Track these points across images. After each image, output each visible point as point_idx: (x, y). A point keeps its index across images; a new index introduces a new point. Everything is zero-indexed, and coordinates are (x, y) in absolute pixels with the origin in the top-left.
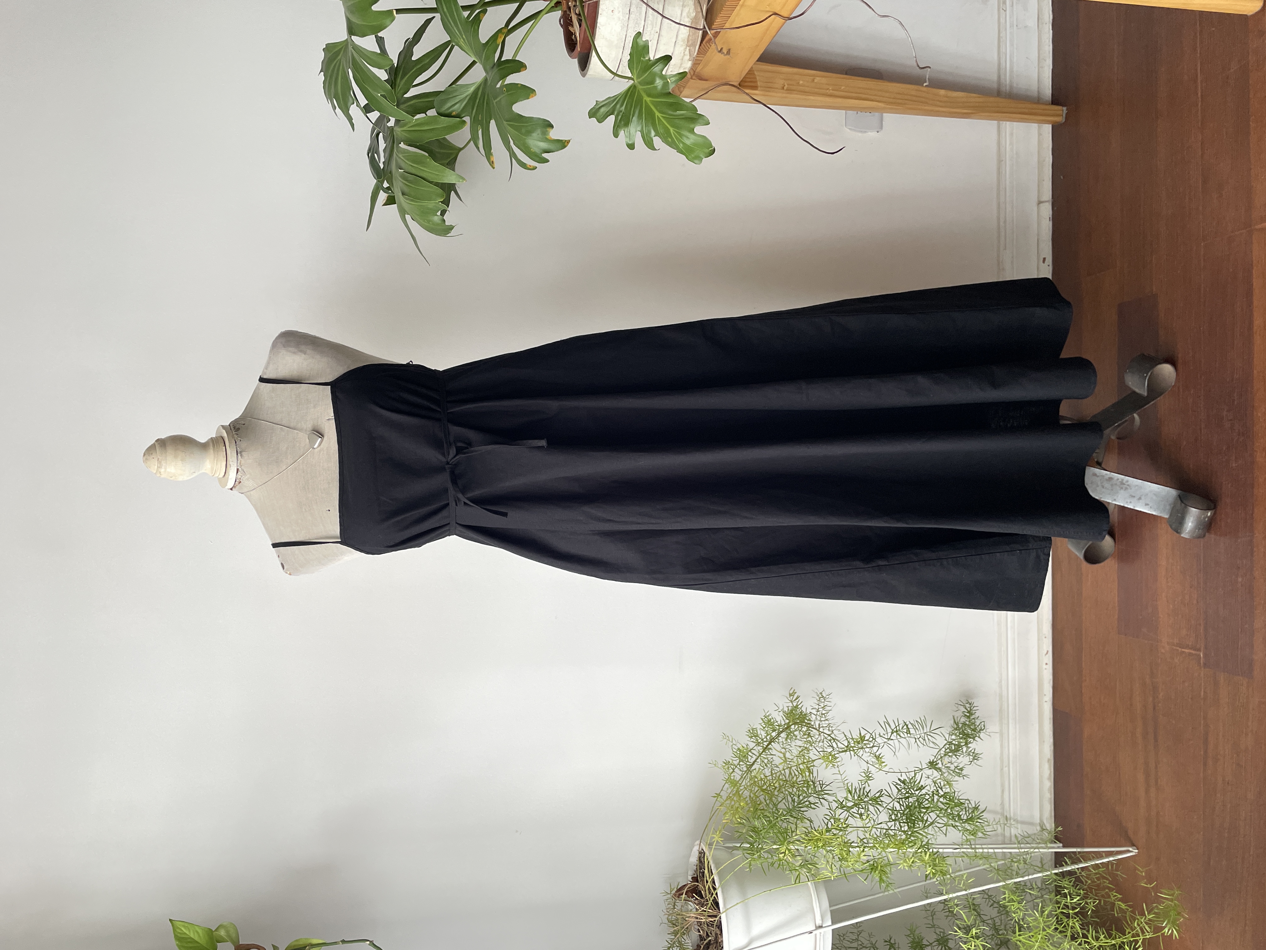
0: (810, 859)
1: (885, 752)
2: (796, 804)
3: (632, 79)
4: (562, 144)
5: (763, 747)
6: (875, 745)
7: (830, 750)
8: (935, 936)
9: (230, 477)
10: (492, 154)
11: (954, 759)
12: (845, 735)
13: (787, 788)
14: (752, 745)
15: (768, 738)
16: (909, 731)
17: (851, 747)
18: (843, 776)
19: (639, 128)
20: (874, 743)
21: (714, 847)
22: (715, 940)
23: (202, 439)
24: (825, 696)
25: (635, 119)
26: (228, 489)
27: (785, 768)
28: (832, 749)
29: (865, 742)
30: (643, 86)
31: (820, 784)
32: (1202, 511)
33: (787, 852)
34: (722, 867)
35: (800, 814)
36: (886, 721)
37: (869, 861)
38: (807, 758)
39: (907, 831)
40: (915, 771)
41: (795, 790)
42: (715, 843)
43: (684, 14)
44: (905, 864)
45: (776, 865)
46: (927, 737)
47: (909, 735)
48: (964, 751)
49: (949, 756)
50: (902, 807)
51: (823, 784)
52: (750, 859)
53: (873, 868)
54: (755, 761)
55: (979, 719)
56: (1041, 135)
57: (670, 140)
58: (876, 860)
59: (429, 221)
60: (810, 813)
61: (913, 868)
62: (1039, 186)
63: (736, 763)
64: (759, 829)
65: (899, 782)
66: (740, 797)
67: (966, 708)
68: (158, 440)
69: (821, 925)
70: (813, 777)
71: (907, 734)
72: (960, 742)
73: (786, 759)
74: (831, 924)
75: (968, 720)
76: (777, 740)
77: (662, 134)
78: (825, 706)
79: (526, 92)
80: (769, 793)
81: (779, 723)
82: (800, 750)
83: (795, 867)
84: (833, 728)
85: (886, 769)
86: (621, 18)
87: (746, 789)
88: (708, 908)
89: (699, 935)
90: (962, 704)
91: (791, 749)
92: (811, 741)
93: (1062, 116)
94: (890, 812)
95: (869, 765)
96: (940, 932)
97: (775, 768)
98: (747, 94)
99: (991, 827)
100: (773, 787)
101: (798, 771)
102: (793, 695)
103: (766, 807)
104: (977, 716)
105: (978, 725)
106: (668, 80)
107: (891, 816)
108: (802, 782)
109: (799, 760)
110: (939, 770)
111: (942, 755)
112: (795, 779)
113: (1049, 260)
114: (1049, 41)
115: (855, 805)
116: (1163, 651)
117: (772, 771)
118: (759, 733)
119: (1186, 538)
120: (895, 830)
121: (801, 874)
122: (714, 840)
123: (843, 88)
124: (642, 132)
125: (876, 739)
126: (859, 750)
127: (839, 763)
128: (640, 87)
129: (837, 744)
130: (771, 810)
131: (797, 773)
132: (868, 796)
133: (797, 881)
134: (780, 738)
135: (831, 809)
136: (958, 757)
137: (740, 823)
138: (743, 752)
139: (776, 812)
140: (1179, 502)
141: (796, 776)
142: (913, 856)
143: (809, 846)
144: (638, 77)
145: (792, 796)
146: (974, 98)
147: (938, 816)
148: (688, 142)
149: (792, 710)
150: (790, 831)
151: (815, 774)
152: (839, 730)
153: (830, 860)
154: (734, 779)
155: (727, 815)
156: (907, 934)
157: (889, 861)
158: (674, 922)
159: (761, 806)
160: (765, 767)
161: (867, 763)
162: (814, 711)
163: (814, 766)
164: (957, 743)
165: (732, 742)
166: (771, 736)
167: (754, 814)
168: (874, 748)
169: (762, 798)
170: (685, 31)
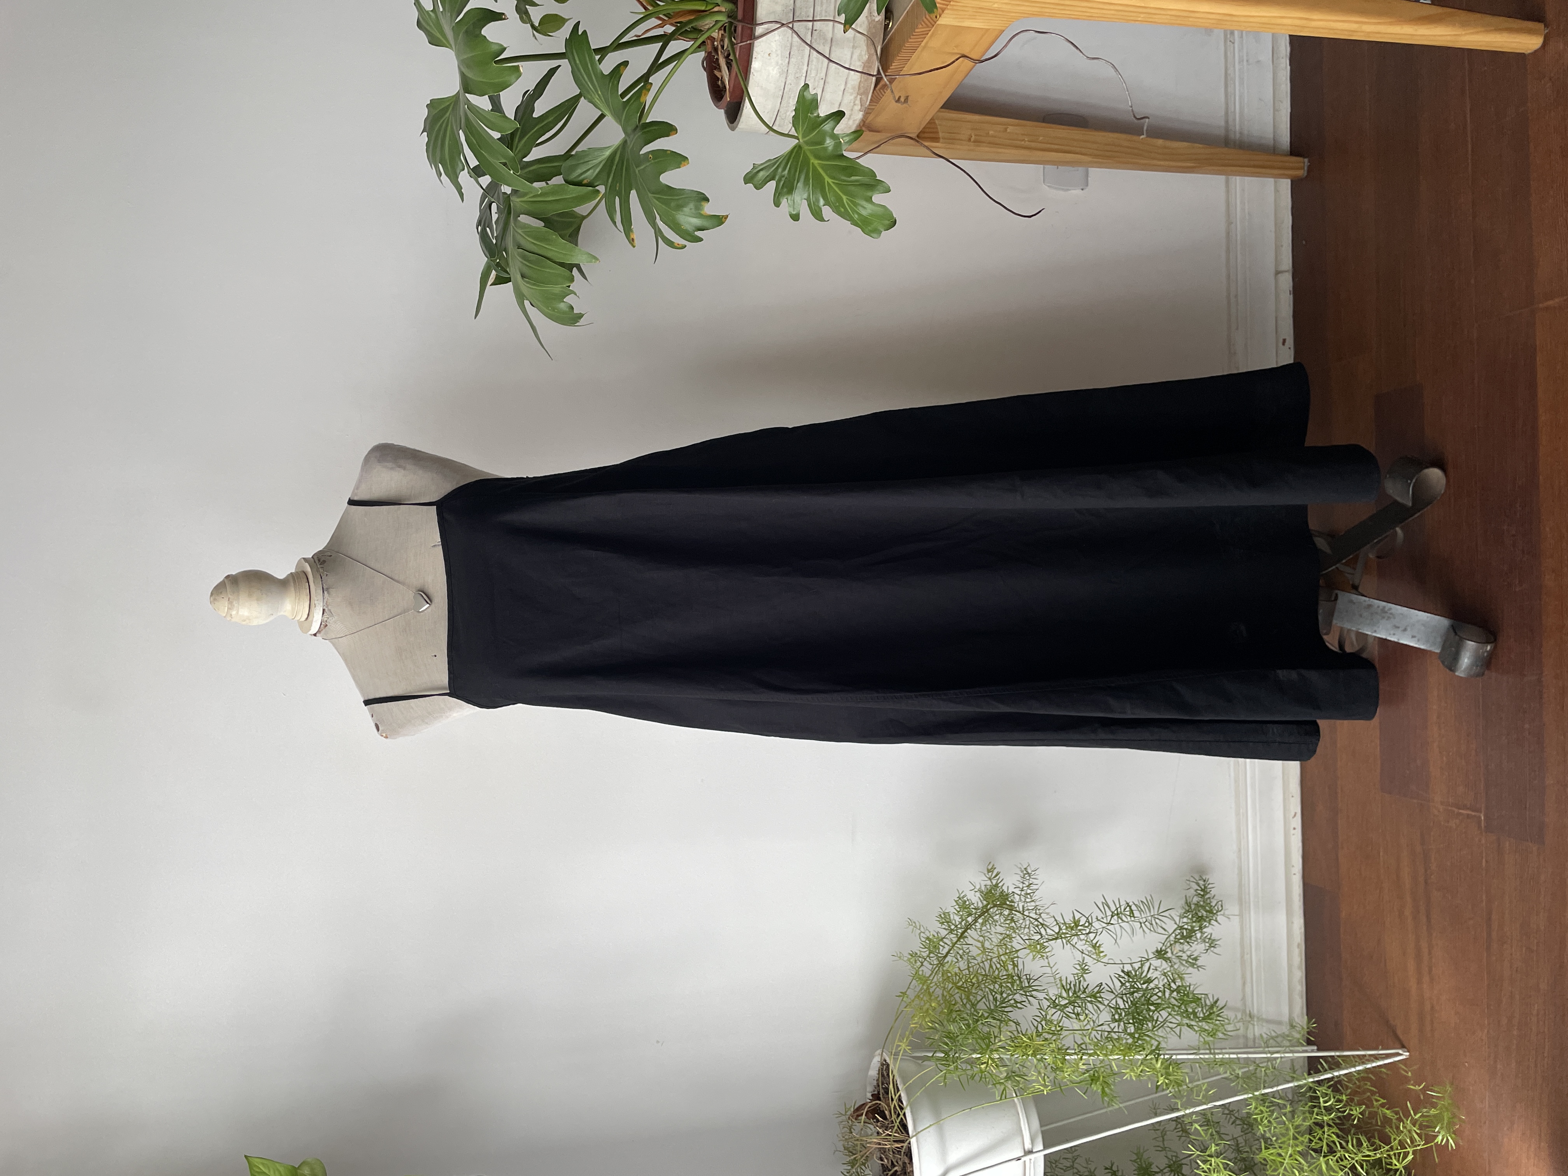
0: (1017, 1070)
1: (1104, 939)
2: (998, 1003)
3: (797, 138)
4: (719, 220)
5: (957, 935)
6: (1091, 930)
7: (1037, 937)
8: (1166, 1161)
9: (314, 619)
10: (632, 231)
11: (1186, 947)
12: (1056, 920)
13: (987, 984)
14: (944, 933)
15: (963, 923)
16: (1133, 913)
17: (1063, 933)
18: (1054, 969)
19: (805, 196)
20: (1090, 929)
21: (900, 1057)
22: (902, 1170)
23: (281, 574)
24: (1030, 872)
25: (800, 185)
26: (311, 635)
27: (984, 960)
28: (1040, 937)
29: (1079, 928)
30: (810, 146)
31: (1027, 979)
32: (1480, 644)
33: (990, 1062)
34: (911, 1082)
35: (1004, 1016)
36: (1104, 901)
37: (1089, 1071)
38: (1010, 947)
39: (1134, 1033)
40: (1141, 961)
41: (997, 986)
42: (902, 1052)
43: (855, 56)
44: (1132, 1074)
45: (977, 1078)
46: (1155, 920)
47: (1133, 919)
48: (1198, 937)
49: (1181, 943)
50: (1127, 1005)
51: (1030, 979)
52: (945, 1071)
53: (1094, 1079)
54: (948, 953)
55: (1215, 898)
56: (1278, 191)
57: (843, 210)
58: (1097, 1069)
59: (553, 309)
60: (1015, 1015)
61: (1141, 1078)
62: (1276, 252)
63: (925, 955)
64: (955, 1035)
65: (1123, 975)
66: (931, 996)
67: (1199, 886)
68: (228, 577)
69: (1031, 1149)
70: (1018, 970)
71: (1131, 917)
72: (1193, 927)
73: (984, 949)
74: (1041, 1148)
75: (1202, 900)
76: (973, 926)
77: (832, 203)
78: (1031, 884)
79: (677, 159)
80: (966, 991)
81: (975, 905)
82: (1001, 938)
83: (999, 1080)
84: (1041, 911)
85: (1105, 960)
86: (780, 62)
87: (938, 986)
88: (894, 1131)
89: (882, 1164)
90: (1195, 881)
91: (990, 936)
92: (1015, 926)
93: (1304, 168)
94: (1112, 1010)
95: (1084, 955)
96: (1172, 1156)
97: (972, 961)
98: (925, 146)
99: (1232, 1025)
100: (970, 983)
101: (1000, 964)
102: (993, 872)
103: (962, 1007)
104: (1213, 895)
105: (1214, 905)
106: (841, 140)
107: (1113, 1015)
108: (1006, 977)
109: (1000, 950)
110: (1167, 960)
111: (1172, 942)
112: (997, 972)
113: (1290, 342)
114: (1287, 79)
115: (1070, 1003)
116: (1436, 813)
117: (968, 964)
118: (952, 918)
119: (1461, 677)
120: (1119, 1032)
121: (1006, 1088)
122: (899, 1049)
123: (1041, 138)
124: (808, 200)
125: (1093, 924)
126: (1073, 937)
127: (1048, 954)
128: (806, 148)
129: (1046, 930)
130: (969, 1012)
131: (998, 966)
132: (1086, 992)
133: (1004, 1096)
134: (977, 924)
135: (1042, 1010)
136: (1191, 944)
137: (931, 1028)
138: (934, 942)
139: (975, 1013)
140: (1453, 634)
141: (998, 969)
142: (1142, 1063)
143: (1016, 1054)
144: (804, 137)
145: (994, 993)
146: (1199, 149)
147: (1170, 1014)
148: (864, 213)
149: (990, 891)
150: (993, 1036)
151: (1020, 967)
152: (1048, 914)
153: (1042, 1071)
154: (923, 975)
155: (916, 1019)
156: (1133, 1159)
157: (1112, 1071)
158: (851, 1149)
159: (957, 1006)
160: (960, 959)
161: (1083, 953)
162: (1017, 891)
163: (1018, 957)
164: (1189, 928)
165: (919, 929)
166: (967, 921)
167: (948, 1016)
168: (1090, 935)
169: (957, 997)
170: (855, 78)
